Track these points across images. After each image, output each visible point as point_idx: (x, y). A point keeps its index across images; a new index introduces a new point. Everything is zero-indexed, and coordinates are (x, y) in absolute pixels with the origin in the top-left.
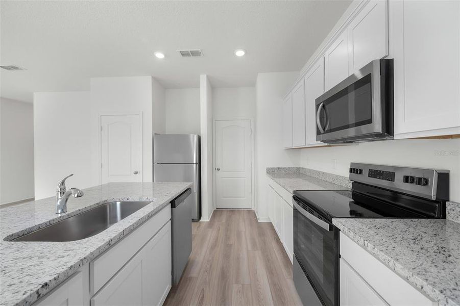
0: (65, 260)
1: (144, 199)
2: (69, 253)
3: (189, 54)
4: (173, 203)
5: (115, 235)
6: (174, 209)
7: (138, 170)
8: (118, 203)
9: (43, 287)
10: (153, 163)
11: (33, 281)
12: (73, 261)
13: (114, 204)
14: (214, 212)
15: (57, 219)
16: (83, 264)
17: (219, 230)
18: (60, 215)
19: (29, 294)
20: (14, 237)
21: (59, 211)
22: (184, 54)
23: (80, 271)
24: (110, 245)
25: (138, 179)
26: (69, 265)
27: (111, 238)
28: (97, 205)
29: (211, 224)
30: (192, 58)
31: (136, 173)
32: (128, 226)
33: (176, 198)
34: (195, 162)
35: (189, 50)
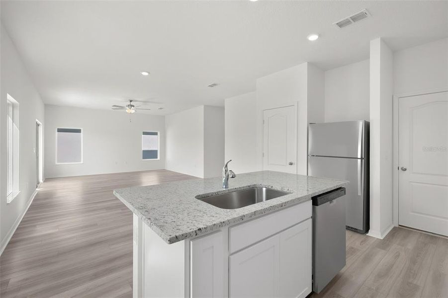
0: (214, 219)
1: (286, 190)
2: (217, 215)
3: (350, 21)
4: (315, 200)
5: (247, 213)
6: (316, 207)
7: (293, 162)
8: (264, 189)
9: (198, 230)
10: (308, 155)
11: (196, 225)
12: (217, 221)
13: (261, 190)
14: (393, 229)
15: (222, 191)
16: (222, 226)
17: (398, 256)
18: (224, 189)
19: (192, 230)
20: (200, 197)
21: (224, 187)
22: (340, 25)
23: (221, 231)
24: (242, 220)
25: (292, 170)
26: (214, 223)
27: (245, 214)
28: (248, 188)
29: (384, 244)
30: (354, 25)
31: (291, 164)
32: (261, 208)
33: (320, 195)
34: (359, 156)
35: (348, 17)
